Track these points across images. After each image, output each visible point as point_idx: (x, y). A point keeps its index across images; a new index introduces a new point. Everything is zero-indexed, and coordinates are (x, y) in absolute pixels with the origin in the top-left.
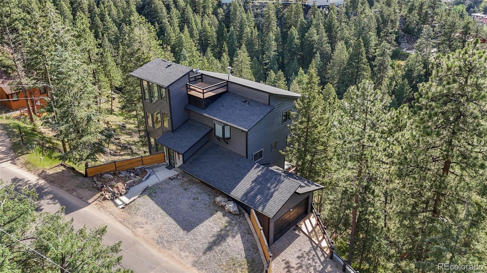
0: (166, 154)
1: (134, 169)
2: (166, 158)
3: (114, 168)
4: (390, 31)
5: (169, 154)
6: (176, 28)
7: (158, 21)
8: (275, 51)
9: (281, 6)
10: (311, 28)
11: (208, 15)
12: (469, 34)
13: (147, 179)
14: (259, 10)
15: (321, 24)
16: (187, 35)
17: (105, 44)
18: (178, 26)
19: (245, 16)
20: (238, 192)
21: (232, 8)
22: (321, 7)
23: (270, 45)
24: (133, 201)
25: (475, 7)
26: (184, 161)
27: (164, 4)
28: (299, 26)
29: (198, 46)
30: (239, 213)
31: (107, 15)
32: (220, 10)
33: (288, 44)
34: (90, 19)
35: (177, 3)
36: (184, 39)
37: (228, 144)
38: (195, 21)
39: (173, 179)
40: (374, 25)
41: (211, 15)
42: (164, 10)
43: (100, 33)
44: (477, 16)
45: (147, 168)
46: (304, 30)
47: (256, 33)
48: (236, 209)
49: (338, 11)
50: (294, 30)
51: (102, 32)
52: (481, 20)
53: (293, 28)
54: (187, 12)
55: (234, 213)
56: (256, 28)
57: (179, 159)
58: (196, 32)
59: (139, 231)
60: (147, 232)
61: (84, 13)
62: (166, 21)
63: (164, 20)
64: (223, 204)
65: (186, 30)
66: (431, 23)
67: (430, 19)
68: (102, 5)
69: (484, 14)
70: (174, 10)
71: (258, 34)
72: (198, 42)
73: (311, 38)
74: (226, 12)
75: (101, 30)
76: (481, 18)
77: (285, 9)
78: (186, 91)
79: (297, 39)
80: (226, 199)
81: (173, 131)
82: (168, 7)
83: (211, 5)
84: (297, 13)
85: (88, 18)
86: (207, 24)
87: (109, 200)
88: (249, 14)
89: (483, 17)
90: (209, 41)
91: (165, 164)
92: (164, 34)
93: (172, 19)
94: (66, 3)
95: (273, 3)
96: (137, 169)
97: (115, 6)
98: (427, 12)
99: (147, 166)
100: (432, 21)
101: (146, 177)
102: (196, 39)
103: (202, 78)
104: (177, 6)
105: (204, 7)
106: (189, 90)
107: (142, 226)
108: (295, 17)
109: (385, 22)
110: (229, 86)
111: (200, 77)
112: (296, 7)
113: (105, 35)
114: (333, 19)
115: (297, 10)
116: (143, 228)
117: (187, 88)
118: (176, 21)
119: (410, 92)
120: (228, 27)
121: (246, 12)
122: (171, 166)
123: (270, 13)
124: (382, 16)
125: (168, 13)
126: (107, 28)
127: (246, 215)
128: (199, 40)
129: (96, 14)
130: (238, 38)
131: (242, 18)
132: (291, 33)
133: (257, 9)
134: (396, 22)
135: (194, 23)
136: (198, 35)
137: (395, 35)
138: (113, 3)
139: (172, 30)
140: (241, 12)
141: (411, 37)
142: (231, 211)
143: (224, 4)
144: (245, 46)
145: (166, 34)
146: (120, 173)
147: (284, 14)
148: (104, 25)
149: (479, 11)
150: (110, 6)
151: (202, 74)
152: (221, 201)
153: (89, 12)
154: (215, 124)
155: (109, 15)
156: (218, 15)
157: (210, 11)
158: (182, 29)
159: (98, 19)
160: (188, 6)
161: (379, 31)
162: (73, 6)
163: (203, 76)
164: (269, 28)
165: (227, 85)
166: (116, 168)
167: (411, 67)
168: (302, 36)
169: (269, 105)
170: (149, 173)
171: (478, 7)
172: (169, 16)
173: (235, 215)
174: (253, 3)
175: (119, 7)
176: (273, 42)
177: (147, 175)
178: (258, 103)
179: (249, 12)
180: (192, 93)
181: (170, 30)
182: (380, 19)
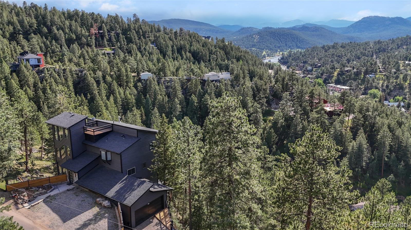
0: (67, 175)
1: (43, 186)
2: (67, 178)
3: (28, 185)
4: (262, 96)
5: (69, 175)
6: (103, 97)
7: (89, 92)
8: (180, 112)
9: (185, 81)
10: (205, 95)
11: (129, 88)
12: (314, 97)
13: (51, 191)
14: (169, 84)
15: (213, 93)
16: (112, 102)
17: (44, 110)
18: (106, 96)
19: (157, 87)
20: (111, 193)
21: (148, 82)
22: (214, 81)
23: (176, 107)
24: (37, 204)
25: (329, 80)
26: (79, 178)
27: (95, 80)
28: (198, 94)
29: (121, 109)
30: (111, 207)
31: (48, 89)
32: (139, 84)
33: (190, 107)
34: (34, 92)
35: (106, 80)
36: (109, 105)
37: (110, 165)
38: (119, 92)
39: (70, 190)
40: (250, 93)
41: (132, 87)
42: (95, 84)
43: (41, 102)
44: (331, 86)
45: (53, 185)
46: (201, 96)
47: (166, 99)
48: (109, 204)
49: (225, 84)
50: (194, 97)
51: (43, 101)
52: (334, 89)
53: (193, 95)
54: (113, 86)
55: (108, 207)
56: (167, 96)
57: (76, 177)
58: (119, 99)
59: (38, 221)
60: (44, 221)
61: (30, 88)
62: (96, 92)
63: (94, 92)
64: (101, 202)
65: (112, 98)
66: (291, 91)
67: (291, 88)
68: (45, 82)
69: (336, 84)
70: (102, 85)
71: (168, 100)
72: (121, 107)
73: (206, 102)
74: (144, 85)
75: (43, 100)
76: (334, 87)
77: (188, 82)
78: (83, 131)
79: (197, 103)
80: (104, 199)
81: (73, 158)
82: (98, 83)
83: (132, 81)
84: (196, 85)
85: (33, 91)
86: (128, 94)
87: (20, 204)
88: (161, 86)
89: (335, 87)
90: (130, 106)
91: (67, 182)
92: (94, 102)
93: (101, 91)
94: (16, 81)
95: (179, 79)
96: (45, 186)
97: (56, 83)
98: (287, 83)
99: (53, 184)
100: (292, 89)
101: (50, 190)
102: (119, 105)
103: (97, 124)
104: (105, 82)
105: (127, 82)
106: (85, 131)
107: (41, 218)
108: (195, 88)
109: (259, 90)
110: (114, 128)
111: (95, 123)
112: (195, 81)
113: (45, 103)
114: (221, 89)
115: (196, 83)
116: (41, 219)
117: (84, 129)
118: (104, 92)
119: (276, 138)
120: (145, 96)
121: (159, 85)
122: (70, 183)
123: (176, 85)
124: (256, 87)
125: (98, 87)
126: (48, 98)
127: (116, 208)
128: (121, 105)
129: (39, 89)
130: (152, 104)
131: (156, 89)
132: (192, 99)
133: (168, 83)
134: (267, 90)
135: (118, 94)
136: (121, 102)
137: (265, 99)
138: (54, 80)
139: (100, 99)
140: (155, 85)
141: (278, 100)
142: (106, 205)
143: (142, 79)
144: (156, 109)
145: (95, 102)
146: (31, 188)
147: (187, 86)
148: (45, 96)
149: (332, 83)
150: (52, 82)
151: (97, 121)
152: (100, 201)
153: (34, 87)
154: (101, 151)
155: (50, 89)
156: (138, 87)
157: (131, 85)
158: (108, 99)
159: (40, 92)
160: (114, 81)
161: (254, 96)
162: (21, 83)
163: (98, 122)
164: (175, 95)
165: (112, 127)
166: (29, 185)
167: (276, 121)
168: (200, 101)
169: (137, 137)
170: (53, 188)
171: (331, 79)
172: (98, 88)
173: (108, 208)
174: (165, 78)
175: (59, 83)
176: (178, 105)
177: (52, 189)
178: (130, 137)
179: (161, 85)
180: (87, 132)
181: (99, 99)
182: (255, 88)
